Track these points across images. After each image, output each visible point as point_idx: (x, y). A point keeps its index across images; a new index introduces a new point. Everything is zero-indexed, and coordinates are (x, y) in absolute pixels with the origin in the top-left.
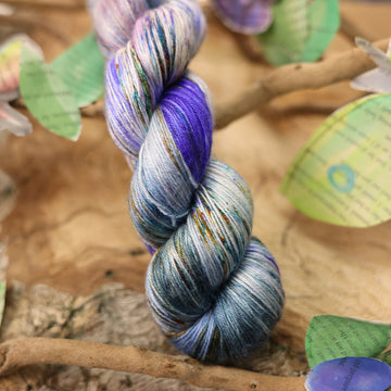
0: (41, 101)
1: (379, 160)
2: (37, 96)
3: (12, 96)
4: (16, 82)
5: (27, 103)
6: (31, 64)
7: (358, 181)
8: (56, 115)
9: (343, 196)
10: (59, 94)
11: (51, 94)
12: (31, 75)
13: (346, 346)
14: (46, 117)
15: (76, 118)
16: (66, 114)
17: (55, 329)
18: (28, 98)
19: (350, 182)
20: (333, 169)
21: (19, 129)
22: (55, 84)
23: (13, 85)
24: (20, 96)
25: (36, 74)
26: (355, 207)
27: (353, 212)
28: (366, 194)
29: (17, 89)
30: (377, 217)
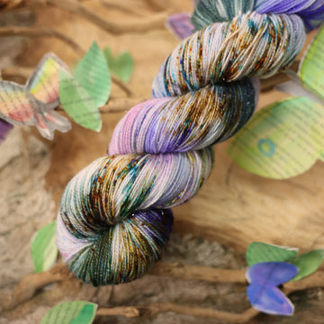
0: (74, 106)
1: (291, 138)
2: (71, 103)
3: (56, 105)
4: (56, 94)
5: (65, 107)
6: (66, 81)
7: (277, 150)
8: (85, 115)
10: (85, 100)
11: (80, 101)
12: (66, 89)
13: (271, 256)
14: (78, 117)
15: (97, 116)
16: (91, 114)
18: (66, 104)
19: (272, 150)
20: (262, 141)
22: (83, 94)
23: (55, 97)
24: (60, 103)
25: (69, 88)
26: (274, 166)
27: (274, 170)
28: (281, 158)
29: (58, 99)
30: (288, 173)
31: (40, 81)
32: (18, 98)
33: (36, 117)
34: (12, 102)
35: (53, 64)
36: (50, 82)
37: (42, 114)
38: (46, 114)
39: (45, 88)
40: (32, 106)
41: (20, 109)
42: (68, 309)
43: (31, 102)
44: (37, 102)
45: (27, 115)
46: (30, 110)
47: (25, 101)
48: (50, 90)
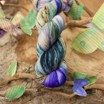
0: (24, 27)
1: (90, 41)
2: (23, 26)
3: (19, 26)
4: (19, 23)
6: (22, 20)
7: (86, 45)
8: (27, 30)
9: (82, 47)
10: (27, 26)
11: (26, 26)
12: (22, 22)
14: (25, 30)
15: (31, 31)
16: (29, 30)
17: (27, 71)
18: (22, 26)
19: (84, 45)
20: (81, 42)
21: (20, 33)
22: (27, 24)
23: (19, 24)
24: (20, 26)
25: (23, 22)
26: (85, 50)
27: (84, 51)
28: (87, 47)
29: (20, 25)
30: (89, 52)
31: (15, 19)
32: (8, 23)
33: (12, 29)
34: (6, 24)
35: (19, 15)
36: (18, 20)
37: (14, 29)
38: (15, 29)
39: (16, 21)
40: (11, 26)
41: (8, 26)
42: (17, 88)
43: (11, 25)
44: (13, 25)
45: (10, 28)
46: (11, 27)
47: (10, 25)
48: (17, 22)
